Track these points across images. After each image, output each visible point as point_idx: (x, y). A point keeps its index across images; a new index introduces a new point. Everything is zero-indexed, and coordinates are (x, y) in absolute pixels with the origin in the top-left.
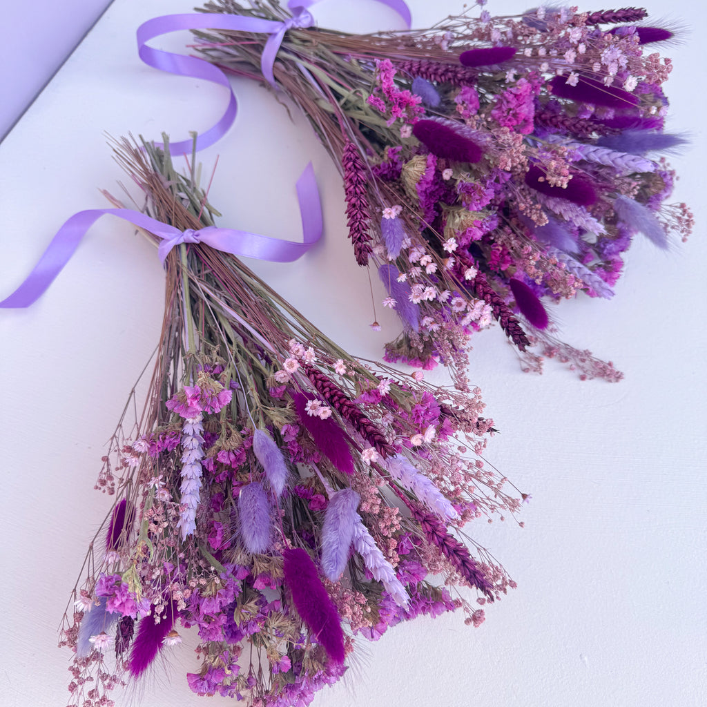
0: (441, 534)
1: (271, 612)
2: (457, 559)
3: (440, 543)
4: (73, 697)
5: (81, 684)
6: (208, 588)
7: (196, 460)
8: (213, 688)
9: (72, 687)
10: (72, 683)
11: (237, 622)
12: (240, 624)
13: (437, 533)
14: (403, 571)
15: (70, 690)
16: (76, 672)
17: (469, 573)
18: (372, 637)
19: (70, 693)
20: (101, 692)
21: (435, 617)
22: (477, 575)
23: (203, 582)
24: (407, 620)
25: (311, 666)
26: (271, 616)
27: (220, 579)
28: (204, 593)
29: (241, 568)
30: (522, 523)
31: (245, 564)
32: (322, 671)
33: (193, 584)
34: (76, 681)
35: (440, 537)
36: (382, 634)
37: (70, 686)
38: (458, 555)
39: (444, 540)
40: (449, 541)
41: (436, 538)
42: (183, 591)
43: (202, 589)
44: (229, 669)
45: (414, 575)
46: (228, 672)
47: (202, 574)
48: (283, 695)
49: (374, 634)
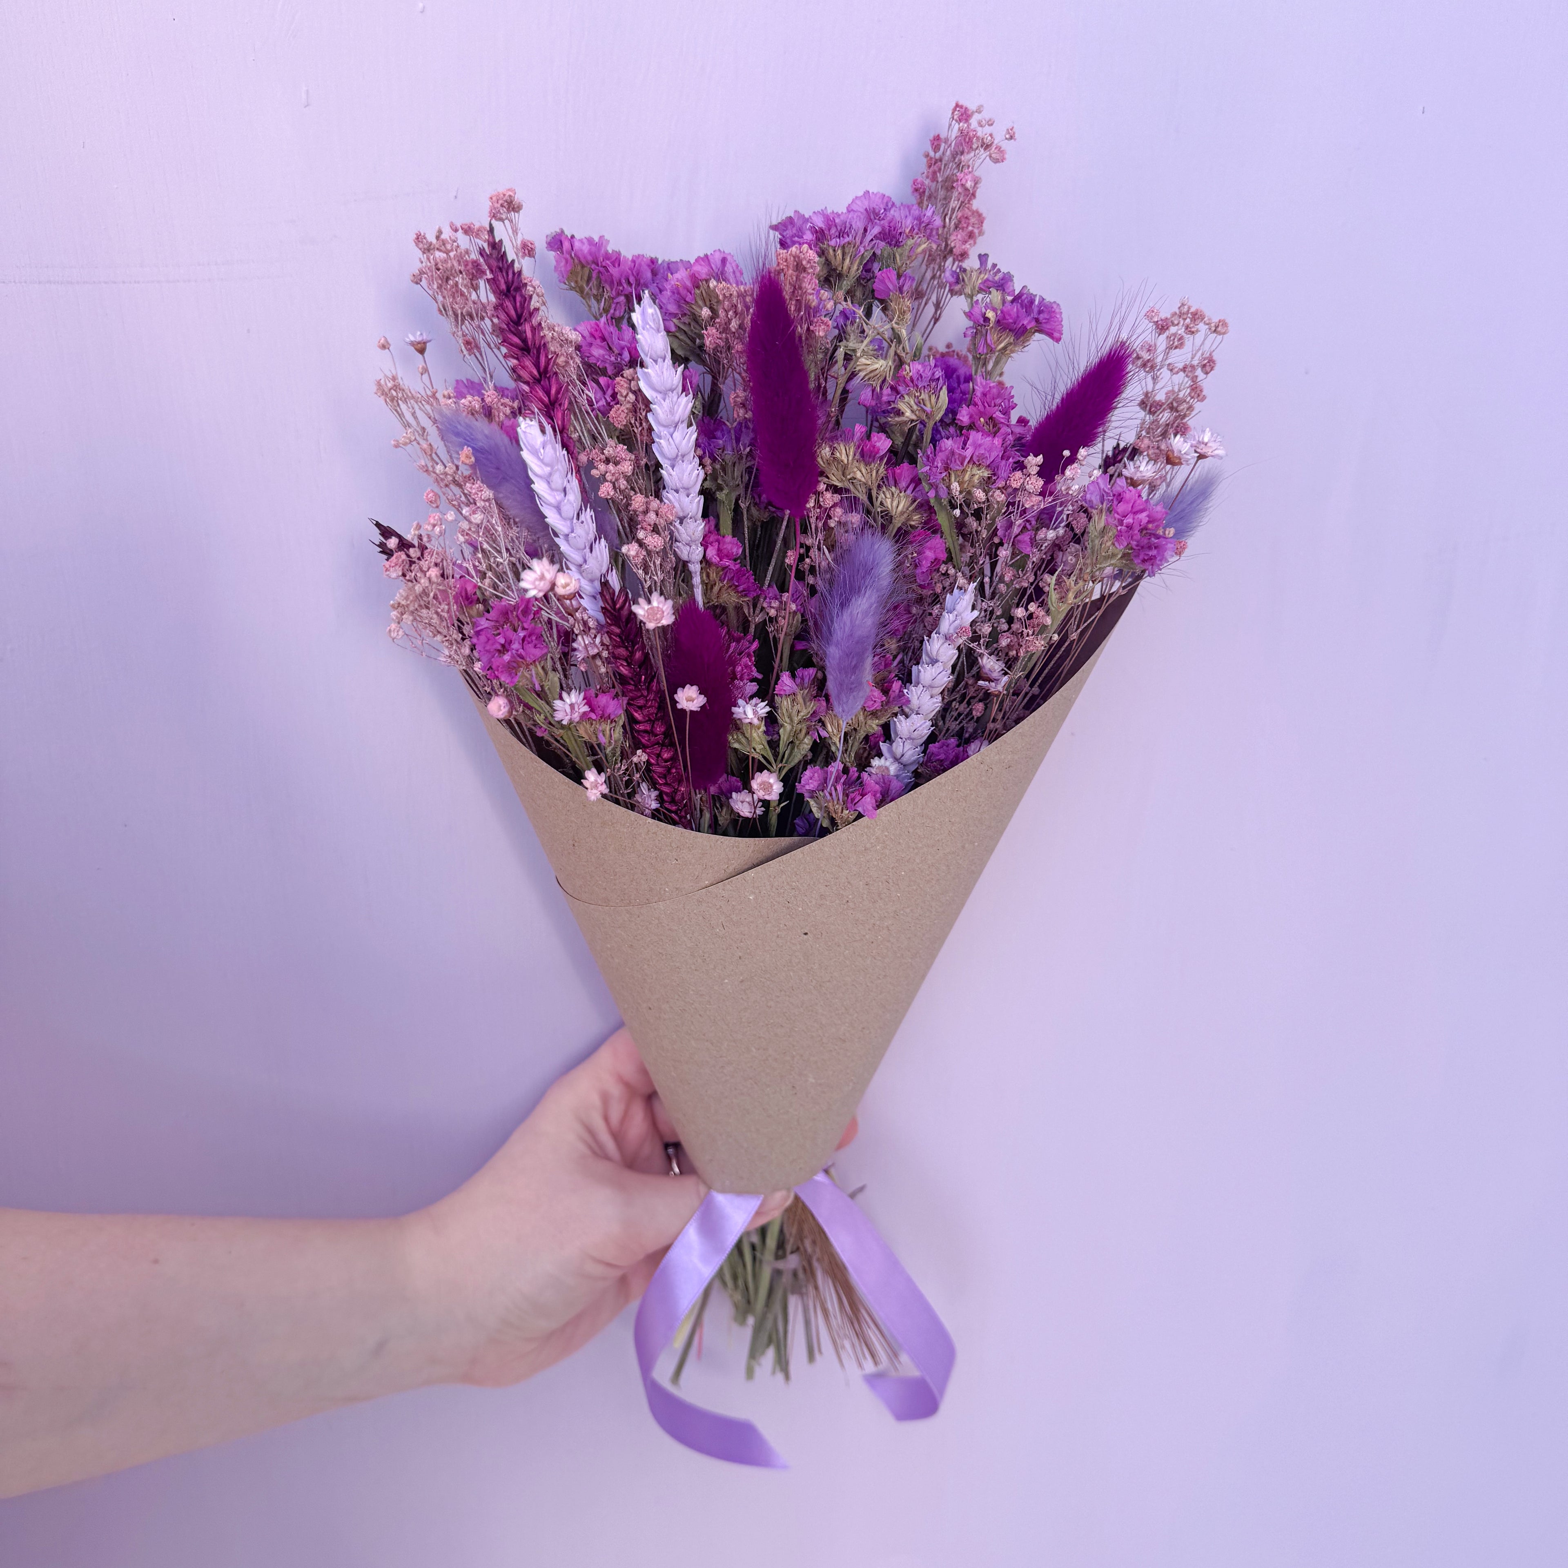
0: (541, 393)
1: (881, 388)
2: (529, 334)
3: (549, 379)
4: (1213, 347)
5: (1193, 367)
6: (976, 480)
7: (907, 717)
8: (1024, 301)
9: (1208, 365)
10: (1207, 373)
11: (944, 394)
12: (941, 388)
13: (546, 399)
14: (620, 354)
15: (1214, 362)
16: (1196, 391)
17: (518, 298)
18: (724, 261)
19: (1215, 357)
20: (1162, 342)
21: (601, 237)
22: (503, 286)
23: (980, 495)
24: (657, 259)
25: (847, 261)
26: (884, 381)
27: (949, 487)
28: (986, 474)
29: (903, 484)
30: (383, 347)
31: (893, 489)
32: (833, 243)
33: (999, 497)
34: (1199, 372)
35: (543, 388)
36: (706, 256)
37: (1212, 369)
38: (524, 340)
39: (540, 382)
40: (531, 373)
41: (553, 391)
42: (1023, 488)
43: (987, 484)
44: (987, 320)
45: (603, 339)
46: (990, 314)
47: (976, 506)
48: (907, 231)
49: (719, 263)
